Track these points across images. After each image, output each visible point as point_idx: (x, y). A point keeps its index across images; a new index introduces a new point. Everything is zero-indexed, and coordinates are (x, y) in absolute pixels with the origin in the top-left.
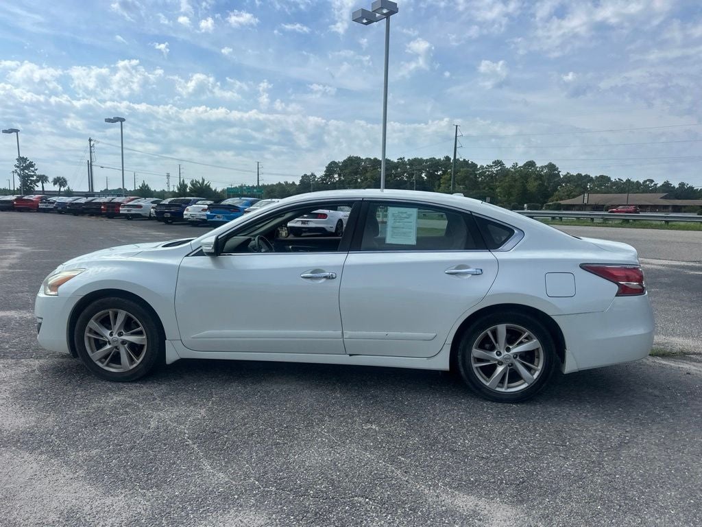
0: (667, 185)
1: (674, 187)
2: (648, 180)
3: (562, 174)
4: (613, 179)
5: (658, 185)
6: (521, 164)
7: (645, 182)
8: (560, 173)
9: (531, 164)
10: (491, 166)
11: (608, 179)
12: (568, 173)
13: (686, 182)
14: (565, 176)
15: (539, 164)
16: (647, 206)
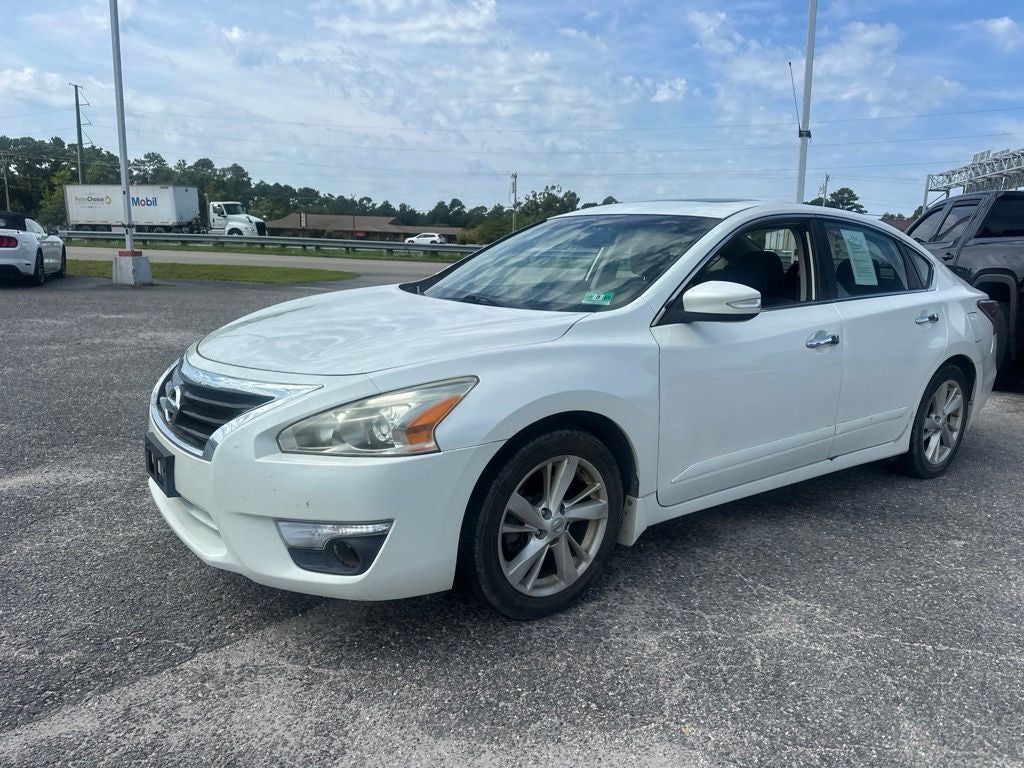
0: (386, 206)
1: (394, 209)
2: (365, 198)
3: (255, 182)
4: (321, 195)
5: (377, 206)
6: (190, 163)
7: (362, 200)
8: (252, 182)
9: (206, 164)
10: (143, 162)
11: (316, 194)
12: (262, 182)
13: (407, 204)
14: (258, 186)
15: (218, 166)
16: (376, 233)
